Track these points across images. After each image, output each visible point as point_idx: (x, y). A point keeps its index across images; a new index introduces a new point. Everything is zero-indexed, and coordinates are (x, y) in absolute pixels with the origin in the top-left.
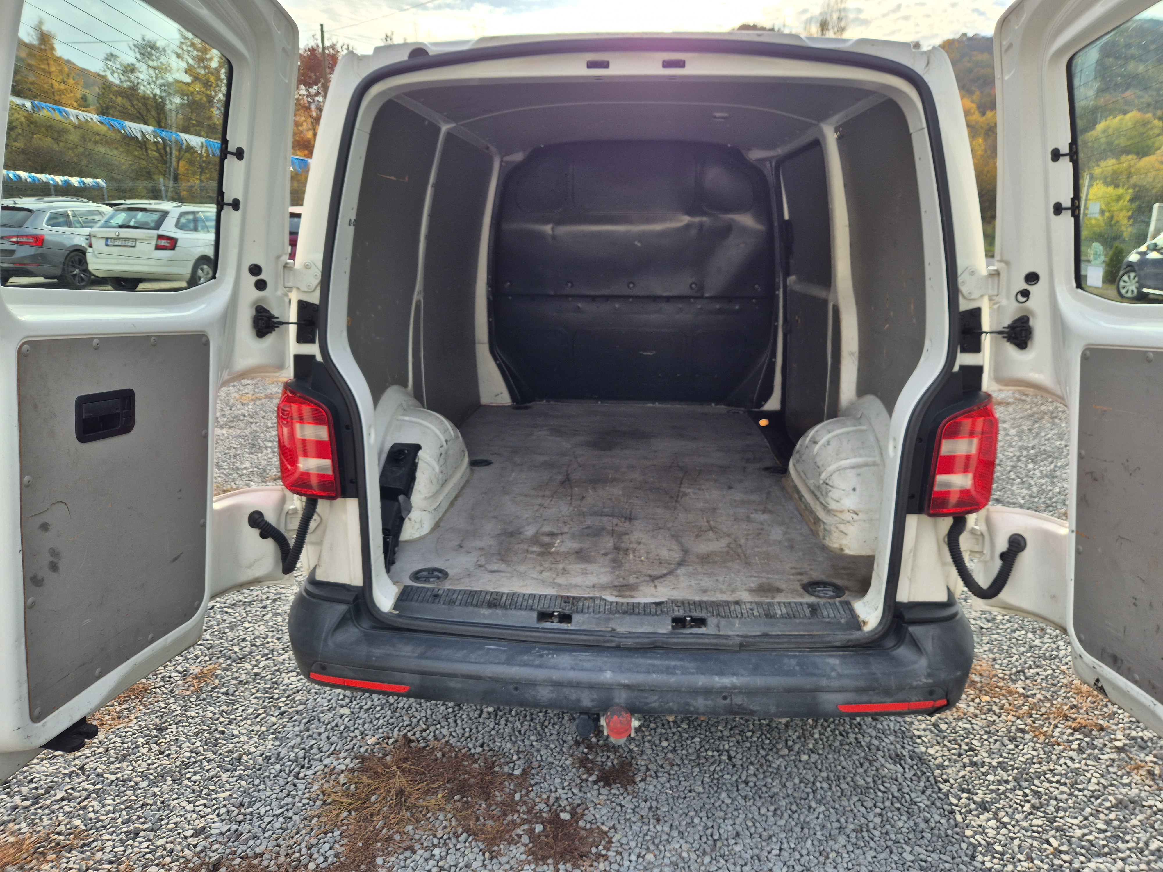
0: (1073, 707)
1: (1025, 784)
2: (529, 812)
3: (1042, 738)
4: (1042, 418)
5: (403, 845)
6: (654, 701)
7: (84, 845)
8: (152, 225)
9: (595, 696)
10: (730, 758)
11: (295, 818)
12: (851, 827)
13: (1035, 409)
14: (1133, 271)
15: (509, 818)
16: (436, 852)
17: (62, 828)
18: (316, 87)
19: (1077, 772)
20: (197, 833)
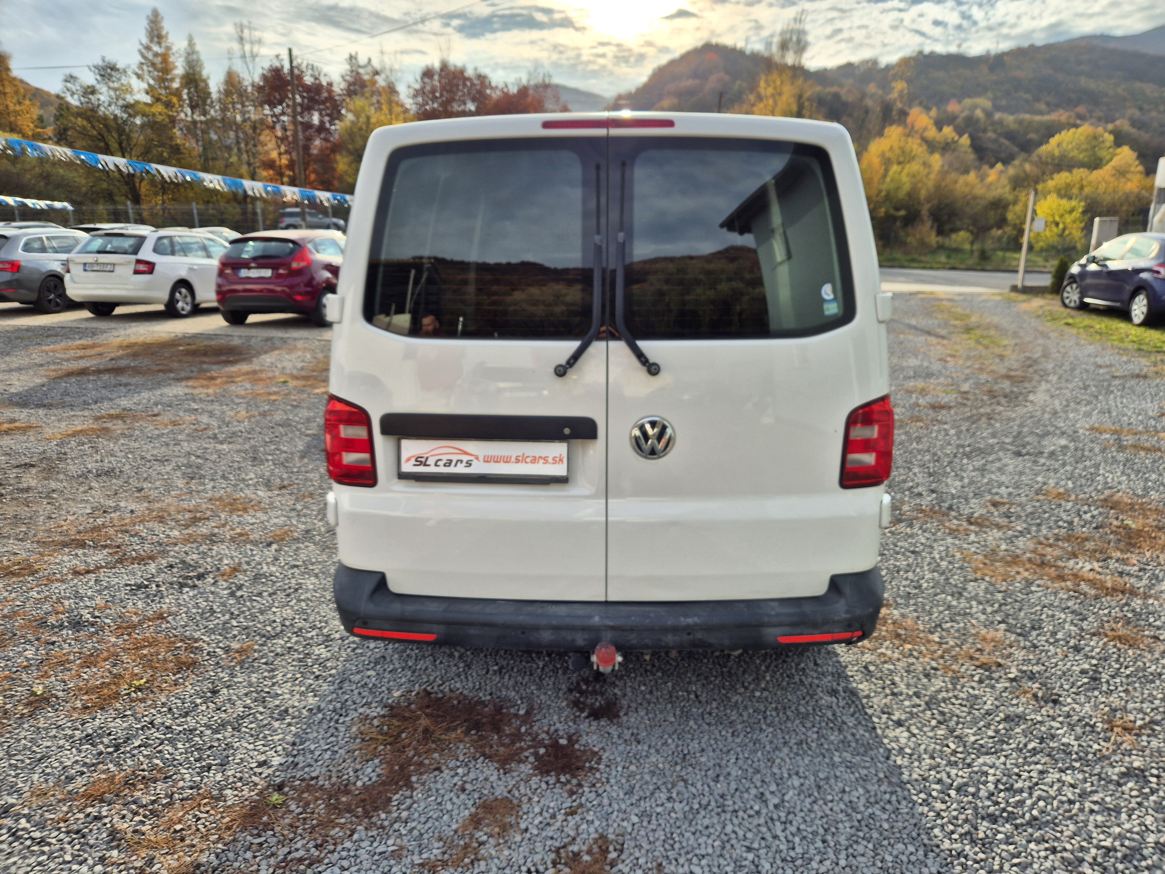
0: (978, 650)
1: (934, 706)
2: (533, 740)
3: (950, 674)
4: (979, 419)
5: (432, 767)
6: (633, 639)
7: (166, 778)
8: (130, 250)
9: (586, 637)
10: (697, 696)
11: (340, 751)
12: (793, 741)
13: (974, 412)
14: (1075, 282)
15: (518, 745)
16: (460, 771)
17: (145, 766)
18: (280, 107)
19: (976, 697)
20: (261, 764)
